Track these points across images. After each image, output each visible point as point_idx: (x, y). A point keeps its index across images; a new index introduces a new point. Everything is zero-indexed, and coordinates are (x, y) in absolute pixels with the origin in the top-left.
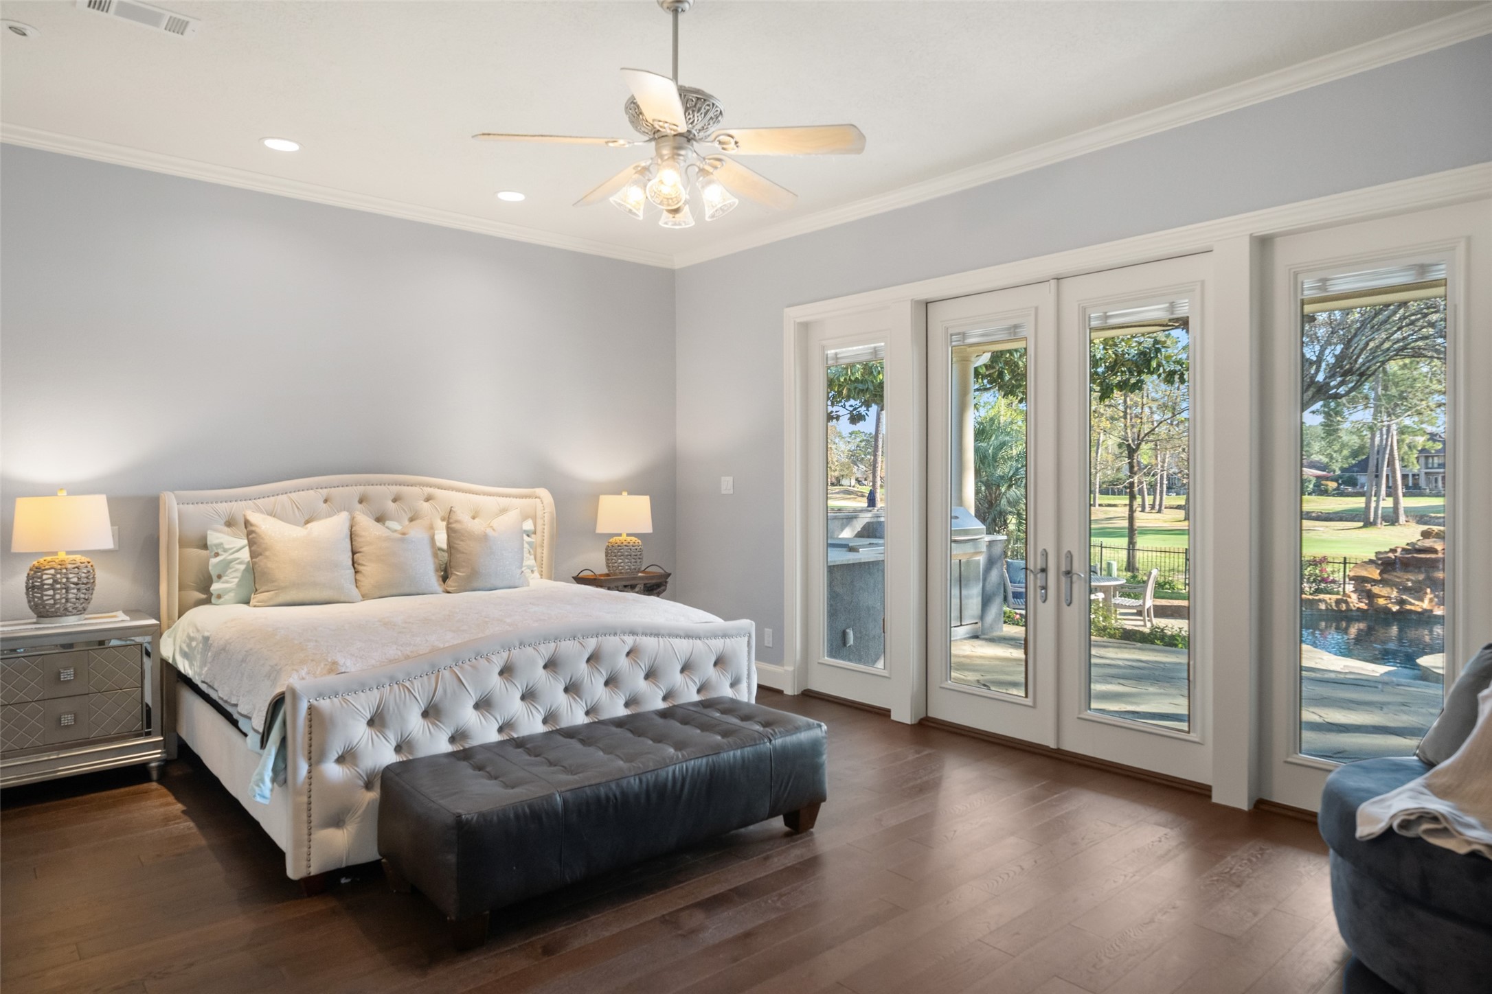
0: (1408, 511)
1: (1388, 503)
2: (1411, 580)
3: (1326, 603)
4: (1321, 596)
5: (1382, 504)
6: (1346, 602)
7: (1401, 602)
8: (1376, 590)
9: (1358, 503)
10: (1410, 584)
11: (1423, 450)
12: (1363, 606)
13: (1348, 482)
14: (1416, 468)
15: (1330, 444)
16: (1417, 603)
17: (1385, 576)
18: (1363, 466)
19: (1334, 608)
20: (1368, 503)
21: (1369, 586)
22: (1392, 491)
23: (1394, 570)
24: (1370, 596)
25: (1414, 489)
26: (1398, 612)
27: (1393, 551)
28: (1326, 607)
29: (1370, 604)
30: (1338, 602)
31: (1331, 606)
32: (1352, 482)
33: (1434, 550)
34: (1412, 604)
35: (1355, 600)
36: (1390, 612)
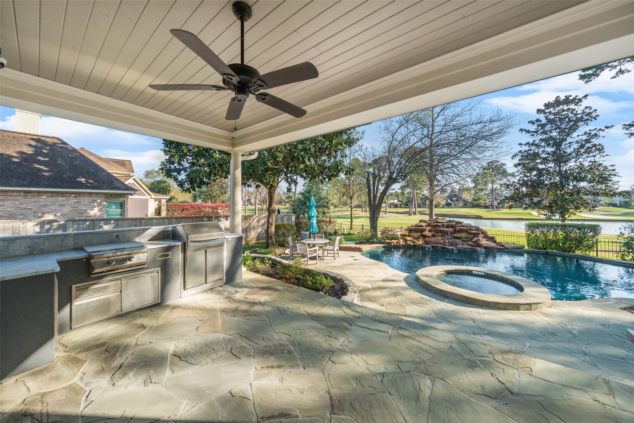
0: (418, 211)
1: (414, 210)
4: (393, 241)
5: (413, 210)
6: (399, 243)
7: (414, 242)
8: (407, 238)
9: (408, 210)
10: (416, 236)
11: (421, 198)
12: (404, 244)
13: (406, 205)
14: (420, 202)
15: (403, 196)
17: (410, 234)
18: (409, 201)
20: (410, 210)
21: (405, 237)
22: (415, 207)
23: (412, 232)
24: (406, 240)
25: (419, 207)
26: (413, 245)
27: (412, 226)
29: (406, 243)
30: (397, 243)
31: (395, 244)
32: (407, 205)
33: (422, 226)
34: (416, 243)
35: (402, 242)
36: (411, 245)
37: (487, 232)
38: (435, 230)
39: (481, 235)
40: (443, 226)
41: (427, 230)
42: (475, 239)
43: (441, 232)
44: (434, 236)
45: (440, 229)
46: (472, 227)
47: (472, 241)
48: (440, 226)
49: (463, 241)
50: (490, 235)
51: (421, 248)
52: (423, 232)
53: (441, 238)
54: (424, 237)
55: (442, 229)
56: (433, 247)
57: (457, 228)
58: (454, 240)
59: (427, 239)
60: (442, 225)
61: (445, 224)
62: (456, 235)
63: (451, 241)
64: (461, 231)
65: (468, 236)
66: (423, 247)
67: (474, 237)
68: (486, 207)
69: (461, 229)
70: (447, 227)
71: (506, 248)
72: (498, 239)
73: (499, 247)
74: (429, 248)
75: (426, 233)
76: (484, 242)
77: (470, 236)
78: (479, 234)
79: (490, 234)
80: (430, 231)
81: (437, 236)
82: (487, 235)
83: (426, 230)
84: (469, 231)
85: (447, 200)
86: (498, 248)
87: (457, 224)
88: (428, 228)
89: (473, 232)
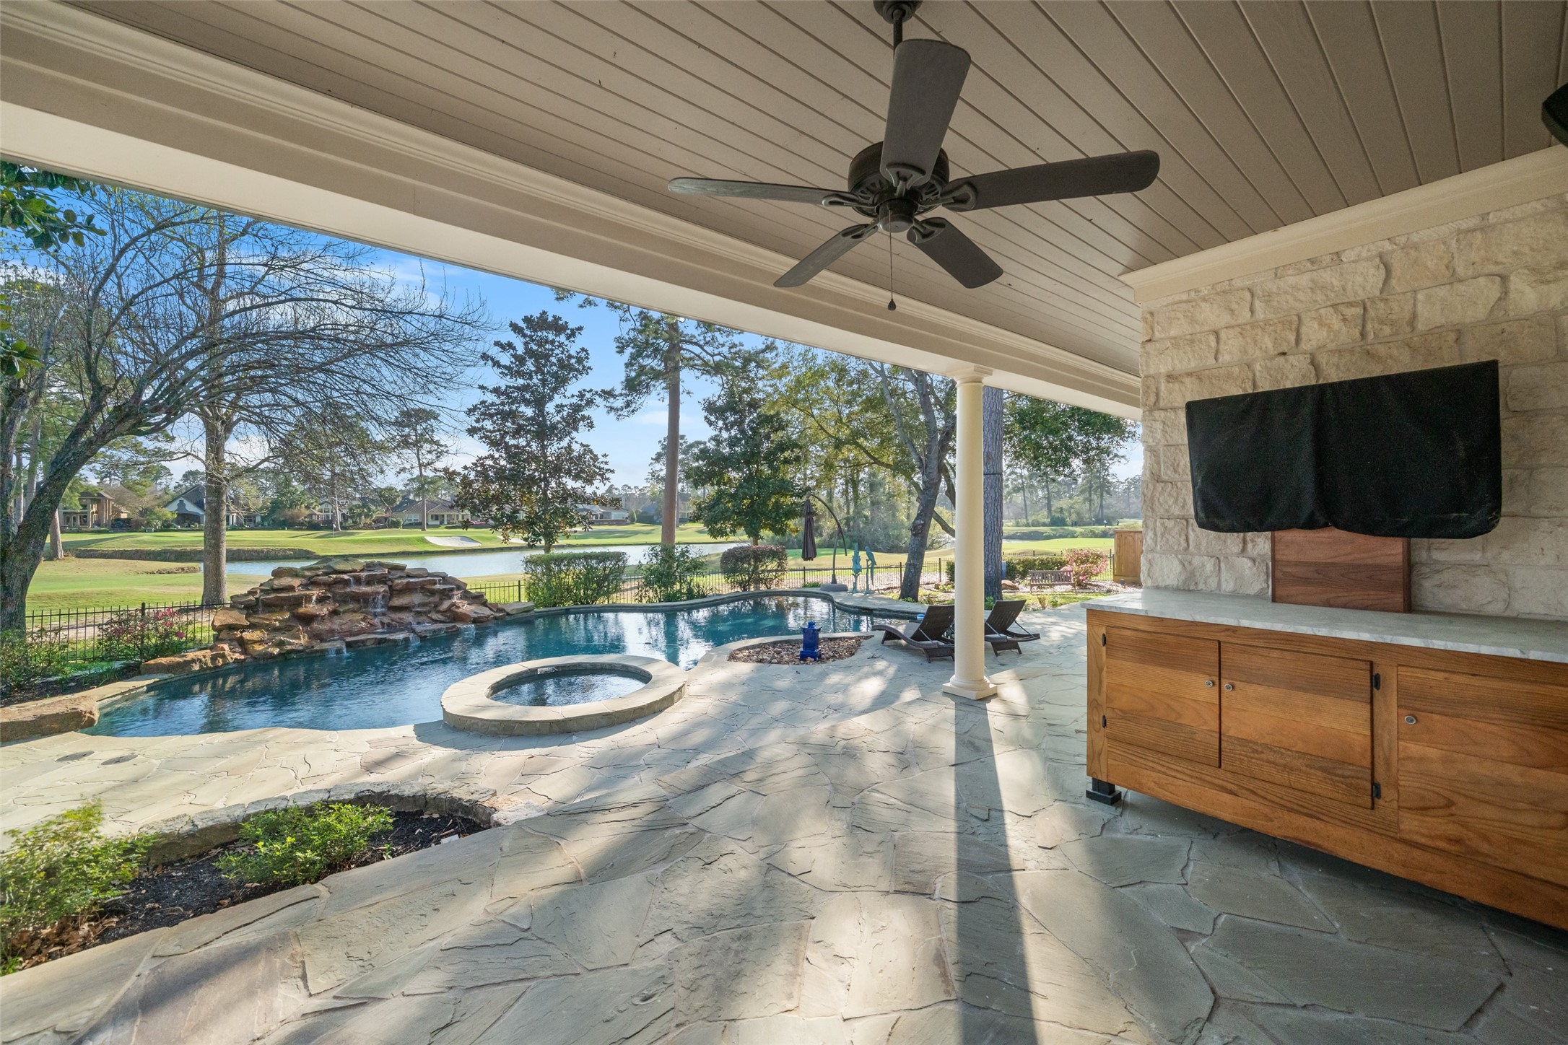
2: (279, 621)
3: (200, 661)
7: (280, 644)
8: (248, 635)
10: (277, 624)
12: (238, 656)
16: (296, 641)
17: (252, 620)
19: (210, 665)
21: (238, 634)
23: (258, 612)
24: (242, 643)
26: (280, 654)
27: (252, 593)
28: (201, 666)
29: (246, 652)
30: (211, 658)
31: (206, 664)
33: (291, 588)
34: (290, 644)
35: (232, 654)
36: (272, 656)
37: (466, 585)
38: (335, 594)
39: (455, 592)
40: (358, 581)
41: (314, 598)
42: (446, 605)
43: (356, 598)
44: (335, 613)
45: (348, 590)
46: (429, 575)
47: (439, 612)
48: (346, 583)
49: (419, 613)
50: (473, 591)
51: (308, 656)
52: (300, 605)
53: (359, 616)
54: (308, 619)
55: (354, 589)
56: (349, 645)
57: (397, 581)
58: (396, 616)
59: (315, 625)
60: (354, 577)
61: (364, 574)
62: (397, 602)
63: (386, 620)
64: (408, 589)
65: (426, 600)
66: (317, 651)
67: (442, 600)
68: (314, 526)
69: (408, 583)
70: (369, 582)
71: (508, 614)
72: (490, 597)
73: (498, 615)
74: (339, 651)
75: (311, 608)
76: (466, 608)
77: (432, 599)
78: (451, 590)
79: (472, 588)
80: (321, 600)
81: (344, 612)
82: (466, 592)
83: (308, 598)
84: (428, 587)
85: (181, 504)
86: (496, 618)
87: (393, 572)
88: (315, 593)
89: (438, 586)
